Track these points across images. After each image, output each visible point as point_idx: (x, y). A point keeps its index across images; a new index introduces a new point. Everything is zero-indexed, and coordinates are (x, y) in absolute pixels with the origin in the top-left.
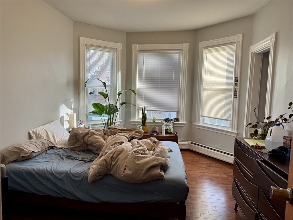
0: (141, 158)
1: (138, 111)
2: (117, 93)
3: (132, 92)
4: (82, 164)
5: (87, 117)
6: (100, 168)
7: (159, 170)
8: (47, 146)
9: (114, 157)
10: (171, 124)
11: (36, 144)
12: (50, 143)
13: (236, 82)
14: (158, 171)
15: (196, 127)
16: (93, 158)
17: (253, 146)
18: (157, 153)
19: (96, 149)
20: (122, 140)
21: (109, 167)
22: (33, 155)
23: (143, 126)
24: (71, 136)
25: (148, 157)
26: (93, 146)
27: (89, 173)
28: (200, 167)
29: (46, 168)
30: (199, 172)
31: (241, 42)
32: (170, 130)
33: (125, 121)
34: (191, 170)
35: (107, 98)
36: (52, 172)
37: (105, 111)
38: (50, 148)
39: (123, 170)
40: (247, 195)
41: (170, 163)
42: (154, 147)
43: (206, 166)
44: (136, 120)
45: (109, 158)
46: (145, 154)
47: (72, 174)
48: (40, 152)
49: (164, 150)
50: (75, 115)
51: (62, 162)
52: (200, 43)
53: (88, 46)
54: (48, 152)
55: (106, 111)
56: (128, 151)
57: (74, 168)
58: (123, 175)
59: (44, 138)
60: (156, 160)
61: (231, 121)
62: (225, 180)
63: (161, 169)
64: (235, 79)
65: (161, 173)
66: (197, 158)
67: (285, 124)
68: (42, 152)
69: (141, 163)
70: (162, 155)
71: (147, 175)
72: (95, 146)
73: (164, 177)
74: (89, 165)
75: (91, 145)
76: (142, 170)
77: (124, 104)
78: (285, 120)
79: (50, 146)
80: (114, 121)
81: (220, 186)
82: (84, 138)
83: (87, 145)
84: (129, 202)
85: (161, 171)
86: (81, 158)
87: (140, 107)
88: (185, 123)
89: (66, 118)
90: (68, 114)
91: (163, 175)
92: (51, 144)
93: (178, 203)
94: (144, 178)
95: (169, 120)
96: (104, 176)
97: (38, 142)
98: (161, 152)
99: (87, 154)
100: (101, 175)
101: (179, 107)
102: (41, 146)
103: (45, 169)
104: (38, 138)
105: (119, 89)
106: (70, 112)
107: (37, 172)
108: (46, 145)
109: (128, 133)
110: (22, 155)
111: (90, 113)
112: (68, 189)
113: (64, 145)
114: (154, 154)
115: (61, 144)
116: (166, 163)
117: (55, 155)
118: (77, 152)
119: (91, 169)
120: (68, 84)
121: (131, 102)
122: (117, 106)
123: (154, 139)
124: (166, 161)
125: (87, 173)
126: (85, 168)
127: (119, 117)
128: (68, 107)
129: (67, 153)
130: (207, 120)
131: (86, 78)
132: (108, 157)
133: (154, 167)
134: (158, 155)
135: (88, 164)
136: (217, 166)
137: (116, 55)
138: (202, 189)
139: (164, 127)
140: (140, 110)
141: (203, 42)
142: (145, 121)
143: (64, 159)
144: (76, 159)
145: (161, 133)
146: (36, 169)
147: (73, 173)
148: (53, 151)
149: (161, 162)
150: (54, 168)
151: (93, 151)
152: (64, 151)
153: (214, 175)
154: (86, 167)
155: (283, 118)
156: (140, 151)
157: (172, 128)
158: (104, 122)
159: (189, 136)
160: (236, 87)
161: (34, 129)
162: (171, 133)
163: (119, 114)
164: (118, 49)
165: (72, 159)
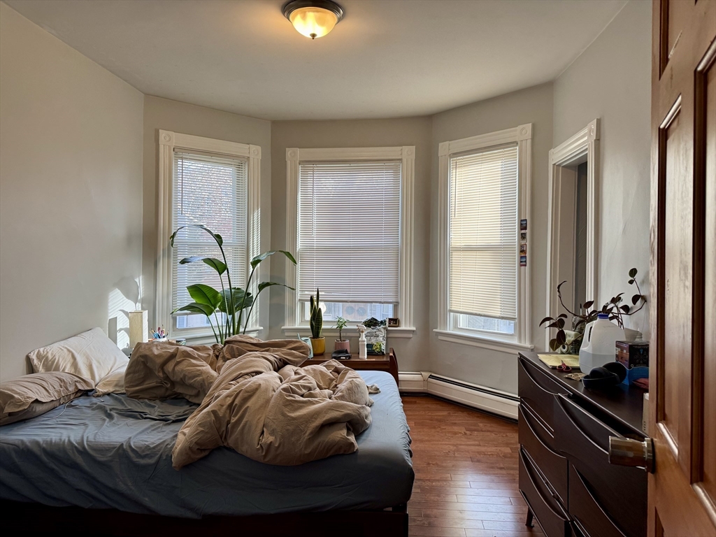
0: (301, 404)
1: (302, 302)
2: (251, 260)
3: (287, 259)
4: (159, 427)
5: (175, 319)
6: (202, 431)
7: (344, 432)
8: (72, 389)
9: (236, 405)
10: (381, 332)
11: (44, 383)
12: (80, 382)
13: (523, 231)
14: (341, 433)
15: (440, 338)
16: (186, 414)
17: (554, 368)
18: (340, 394)
19: (194, 392)
20: (258, 367)
21: (224, 429)
22: (38, 410)
23: (314, 338)
24: (132, 363)
25: (318, 402)
26: (187, 385)
27: (176, 445)
28: (449, 432)
29: (69, 437)
30: (447, 443)
31: (529, 142)
32: (378, 347)
33: (270, 328)
34: (427, 441)
35: (226, 272)
36: (84, 448)
37: (219, 304)
38: (79, 394)
39: (259, 435)
40: (547, 483)
41: (372, 416)
42: (334, 383)
43: (463, 430)
44: (297, 326)
45: (224, 407)
46: (311, 396)
47: (133, 450)
48: (54, 402)
49: (357, 386)
50: (146, 313)
51: (108, 425)
52: (440, 144)
53: (180, 152)
54: (76, 402)
55: (223, 303)
56: (270, 391)
57: (138, 437)
58: (259, 447)
59: (66, 371)
60: (335, 407)
61: (517, 320)
62: (507, 459)
63: (348, 430)
64: (521, 224)
65: (348, 439)
66: (443, 412)
67: (625, 317)
68: (60, 405)
69: (300, 415)
70: (353, 398)
71: (316, 443)
72: (191, 386)
73: (356, 448)
74: (177, 430)
75: (182, 382)
76: (302, 431)
77: (269, 287)
78: (626, 308)
79: (80, 390)
80: (242, 330)
81: (494, 474)
82: (165, 367)
83: (173, 383)
84: (272, 512)
85: (348, 434)
86: (156, 414)
87: (306, 292)
88: (414, 328)
89: (123, 323)
90: (126, 313)
91: (352, 443)
92: (84, 384)
93: (390, 509)
94: (306, 452)
95: (375, 323)
96: (212, 451)
97: (51, 379)
98: (348, 390)
99: (172, 406)
100: (204, 450)
101: (397, 292)
102: (57, 387)
103: (66, 441)
104: (50, 371)
105: (255, 251)
106: (131, 306)
107: (44, 450)
108: (70, 386)
109: (274, 351)
110: (8, 409)
111: (181, 309)
112: (122, 487)
113: (116, 385)
114: (333, 396)
115: (109, 385)
116: (360, 414)
117: (93, 409)
118: (146, 400)
119: (181, 438)
120: (129, 240)
121: (284, 281)
122: (250, 290)
123: (335, 363)
124: (361, 410)
125: (169, 446)
126: (165, 436)
127: (254, 318)
128: (128, 295)
129: (123, 404)
130: (463, 321)
131: (173, 225)
132: (222, 406)
133: (331, 424)
134: (342, 398)
135: (174, 427)
136: (490, 429)
137: (247, 171)
138: (452, 483)
139: (364, 339)
140: (307, 301)
141: (448, 142)
142: (318, 328)
143: (116, 418)
144: (144, 416)
145: (356, 355)
146: (44, 441)
147: (137, 447)
148: (88, 400)
149: (349, 412)
150: (88, 437)
151: (187, 397)
152: (116, 399)
153: (483, 449)
154: (168, 433)
155: (620, 304)
156: (300, 390)
157: (384, 342)
158: (218, 333)
159: (425, 360)
160: (523, 242)
161: (41, 350)
162: (381, 354)
163: (256, 313)
164: (251, 159)
165: (135, 417)
